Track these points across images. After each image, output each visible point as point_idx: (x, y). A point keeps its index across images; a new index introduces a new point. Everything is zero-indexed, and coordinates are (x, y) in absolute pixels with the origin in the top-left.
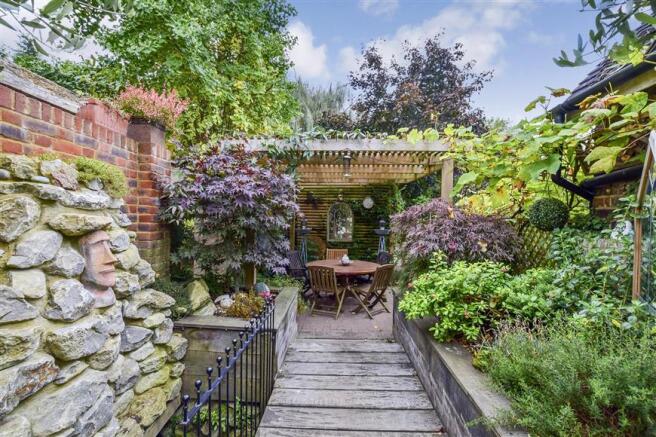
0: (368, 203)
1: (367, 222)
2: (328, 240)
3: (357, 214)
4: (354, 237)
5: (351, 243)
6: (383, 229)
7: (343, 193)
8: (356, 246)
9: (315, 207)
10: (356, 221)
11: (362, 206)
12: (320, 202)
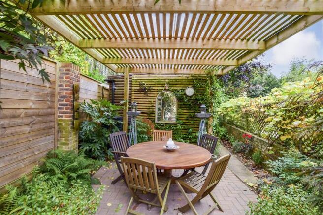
0: (190, 91)
1: (189, 108)
2: (156, 121)
3: (180, 100)
4: (178, 119)
5: (175, 125)
6: (203, 112)
7: (169, 83)
8: (179, 127)
9: (146, 95)
10: (179, 107)
11: (185, 94)
12: (150, 90)
